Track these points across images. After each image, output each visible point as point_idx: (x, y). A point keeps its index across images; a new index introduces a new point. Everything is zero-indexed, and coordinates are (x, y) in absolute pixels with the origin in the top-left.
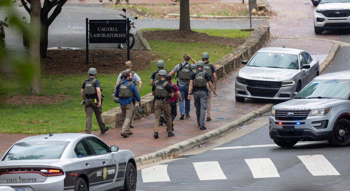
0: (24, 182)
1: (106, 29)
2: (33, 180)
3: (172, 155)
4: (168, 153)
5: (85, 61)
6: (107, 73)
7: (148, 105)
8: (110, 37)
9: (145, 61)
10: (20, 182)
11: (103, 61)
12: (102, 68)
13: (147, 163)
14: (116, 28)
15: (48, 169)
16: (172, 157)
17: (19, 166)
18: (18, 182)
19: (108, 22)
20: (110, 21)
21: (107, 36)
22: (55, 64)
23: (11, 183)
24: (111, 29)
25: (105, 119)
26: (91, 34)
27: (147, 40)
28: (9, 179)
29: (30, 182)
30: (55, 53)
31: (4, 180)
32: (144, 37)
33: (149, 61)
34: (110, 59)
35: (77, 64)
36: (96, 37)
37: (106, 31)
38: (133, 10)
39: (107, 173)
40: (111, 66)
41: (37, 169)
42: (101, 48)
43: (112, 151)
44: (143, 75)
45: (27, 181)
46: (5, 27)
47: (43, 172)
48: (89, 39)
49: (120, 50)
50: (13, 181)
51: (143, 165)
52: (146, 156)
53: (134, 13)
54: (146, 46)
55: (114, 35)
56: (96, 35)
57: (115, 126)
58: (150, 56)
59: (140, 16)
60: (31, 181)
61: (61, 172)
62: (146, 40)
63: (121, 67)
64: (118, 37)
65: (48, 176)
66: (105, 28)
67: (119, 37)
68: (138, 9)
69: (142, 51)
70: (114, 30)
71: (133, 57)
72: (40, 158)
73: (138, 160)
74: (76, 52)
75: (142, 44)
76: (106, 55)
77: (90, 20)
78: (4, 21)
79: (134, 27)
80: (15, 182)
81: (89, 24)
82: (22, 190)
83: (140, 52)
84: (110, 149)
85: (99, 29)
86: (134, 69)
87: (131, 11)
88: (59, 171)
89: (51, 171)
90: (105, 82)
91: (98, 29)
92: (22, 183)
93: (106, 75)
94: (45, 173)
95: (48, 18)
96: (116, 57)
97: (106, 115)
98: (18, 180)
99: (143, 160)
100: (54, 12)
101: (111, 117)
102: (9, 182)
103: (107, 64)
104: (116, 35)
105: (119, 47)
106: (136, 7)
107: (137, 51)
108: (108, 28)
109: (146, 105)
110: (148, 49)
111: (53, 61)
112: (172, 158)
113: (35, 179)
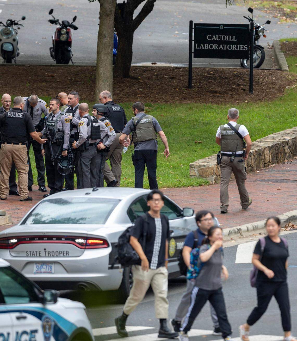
0: (50, 257)
1: (219, 38)
2: (63, 253)
3: (291, 224)
4: (284, 222)
5: (187, 84)
6: (218, 103)
7: (267, 152)
8: (225, 49)
9: (277, 87)
10: (46, 257)
11: (215, 84)
12: (211, 95)
13: (251, 236)
14: (234, 37)
15: (86, 238)
16: (289, 228)
17: (44, 233)
18: (42, 256)
19: (221, 28)
20: (224, 25)
21: (221, 49)
22: (141, 87)
23: (32, 257)
24: (227, 38)
25: (200, 170)
26: (197, 44)
27: (286, 55)
28: (30, 252)
29: (60, 257)
30: (145, 72)
31: (23, 252)
32: (282, 51)
33: (283, 86)
34: (225, 82)
35: (175, 89)
36: (203, 48)
37: (219, 40)
38: (278, 10)
39: (176, 247)
40: (224, 93)
41: (71, 238)
42: (214, 65)
43: (185, 215)
44: (271, 108)
45: (55, 256)
46: (72, 30)
47: (79, 243)
48: (193, 51)
49: (242, 70)
50: (35, 254)
51: (244, 238)
52: (250, 226)
53: (279, 15)
54: (282, 64)
55: (230, 47)
56: (204, 47)
57: (214, 181)
58: (285, 79)
59: (288, 19)
60: (62, 255)
61: (105, 243)
62: (283, 56)
63: (238, 94)
64: (236, 49)
65: (85, 249)
66: (217, 36)
67: (238, 49)
68: (285, 9)
69: (273, 71)
70: (230, 40)
71: (259, 79)
72: (81, 221)
73: (237, 230)
74: (176, 70)
75: (277, 61)
76: (219, 76)
77: (195, 24)
78: (71, 21)
79: (265, 36)
80: (38, 255)
81: (193, 30)
82: (48, 267)
83: (271, 72)
84: (182, 213)
85: (209, 37)
86: (259, 98)
87: (274, 12)
88: (101, 242)
89: (90, 241)
90: (212, 115)
91: (207, 37)
92: (48, 257)
93: (215, 106)
94: (81, 244)
95: (134, 18)
96: (234, 79)
97: (202, 164)
98: (43, 254)
99: (244, 232)
100: (142, 9)
101: (209, 168)
102: (29, 255)
103: (219, 89)
104: (233, 47)
105: (242, 65)
106: (283, 6)
107: (266, 72)
108: (222, 36)
109: (263, 152)
110: (283, 69)
111: (139, 84)
112: (289, 230)
113: (67, 253)
